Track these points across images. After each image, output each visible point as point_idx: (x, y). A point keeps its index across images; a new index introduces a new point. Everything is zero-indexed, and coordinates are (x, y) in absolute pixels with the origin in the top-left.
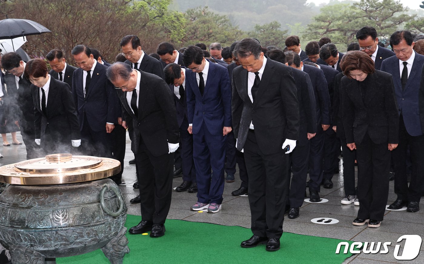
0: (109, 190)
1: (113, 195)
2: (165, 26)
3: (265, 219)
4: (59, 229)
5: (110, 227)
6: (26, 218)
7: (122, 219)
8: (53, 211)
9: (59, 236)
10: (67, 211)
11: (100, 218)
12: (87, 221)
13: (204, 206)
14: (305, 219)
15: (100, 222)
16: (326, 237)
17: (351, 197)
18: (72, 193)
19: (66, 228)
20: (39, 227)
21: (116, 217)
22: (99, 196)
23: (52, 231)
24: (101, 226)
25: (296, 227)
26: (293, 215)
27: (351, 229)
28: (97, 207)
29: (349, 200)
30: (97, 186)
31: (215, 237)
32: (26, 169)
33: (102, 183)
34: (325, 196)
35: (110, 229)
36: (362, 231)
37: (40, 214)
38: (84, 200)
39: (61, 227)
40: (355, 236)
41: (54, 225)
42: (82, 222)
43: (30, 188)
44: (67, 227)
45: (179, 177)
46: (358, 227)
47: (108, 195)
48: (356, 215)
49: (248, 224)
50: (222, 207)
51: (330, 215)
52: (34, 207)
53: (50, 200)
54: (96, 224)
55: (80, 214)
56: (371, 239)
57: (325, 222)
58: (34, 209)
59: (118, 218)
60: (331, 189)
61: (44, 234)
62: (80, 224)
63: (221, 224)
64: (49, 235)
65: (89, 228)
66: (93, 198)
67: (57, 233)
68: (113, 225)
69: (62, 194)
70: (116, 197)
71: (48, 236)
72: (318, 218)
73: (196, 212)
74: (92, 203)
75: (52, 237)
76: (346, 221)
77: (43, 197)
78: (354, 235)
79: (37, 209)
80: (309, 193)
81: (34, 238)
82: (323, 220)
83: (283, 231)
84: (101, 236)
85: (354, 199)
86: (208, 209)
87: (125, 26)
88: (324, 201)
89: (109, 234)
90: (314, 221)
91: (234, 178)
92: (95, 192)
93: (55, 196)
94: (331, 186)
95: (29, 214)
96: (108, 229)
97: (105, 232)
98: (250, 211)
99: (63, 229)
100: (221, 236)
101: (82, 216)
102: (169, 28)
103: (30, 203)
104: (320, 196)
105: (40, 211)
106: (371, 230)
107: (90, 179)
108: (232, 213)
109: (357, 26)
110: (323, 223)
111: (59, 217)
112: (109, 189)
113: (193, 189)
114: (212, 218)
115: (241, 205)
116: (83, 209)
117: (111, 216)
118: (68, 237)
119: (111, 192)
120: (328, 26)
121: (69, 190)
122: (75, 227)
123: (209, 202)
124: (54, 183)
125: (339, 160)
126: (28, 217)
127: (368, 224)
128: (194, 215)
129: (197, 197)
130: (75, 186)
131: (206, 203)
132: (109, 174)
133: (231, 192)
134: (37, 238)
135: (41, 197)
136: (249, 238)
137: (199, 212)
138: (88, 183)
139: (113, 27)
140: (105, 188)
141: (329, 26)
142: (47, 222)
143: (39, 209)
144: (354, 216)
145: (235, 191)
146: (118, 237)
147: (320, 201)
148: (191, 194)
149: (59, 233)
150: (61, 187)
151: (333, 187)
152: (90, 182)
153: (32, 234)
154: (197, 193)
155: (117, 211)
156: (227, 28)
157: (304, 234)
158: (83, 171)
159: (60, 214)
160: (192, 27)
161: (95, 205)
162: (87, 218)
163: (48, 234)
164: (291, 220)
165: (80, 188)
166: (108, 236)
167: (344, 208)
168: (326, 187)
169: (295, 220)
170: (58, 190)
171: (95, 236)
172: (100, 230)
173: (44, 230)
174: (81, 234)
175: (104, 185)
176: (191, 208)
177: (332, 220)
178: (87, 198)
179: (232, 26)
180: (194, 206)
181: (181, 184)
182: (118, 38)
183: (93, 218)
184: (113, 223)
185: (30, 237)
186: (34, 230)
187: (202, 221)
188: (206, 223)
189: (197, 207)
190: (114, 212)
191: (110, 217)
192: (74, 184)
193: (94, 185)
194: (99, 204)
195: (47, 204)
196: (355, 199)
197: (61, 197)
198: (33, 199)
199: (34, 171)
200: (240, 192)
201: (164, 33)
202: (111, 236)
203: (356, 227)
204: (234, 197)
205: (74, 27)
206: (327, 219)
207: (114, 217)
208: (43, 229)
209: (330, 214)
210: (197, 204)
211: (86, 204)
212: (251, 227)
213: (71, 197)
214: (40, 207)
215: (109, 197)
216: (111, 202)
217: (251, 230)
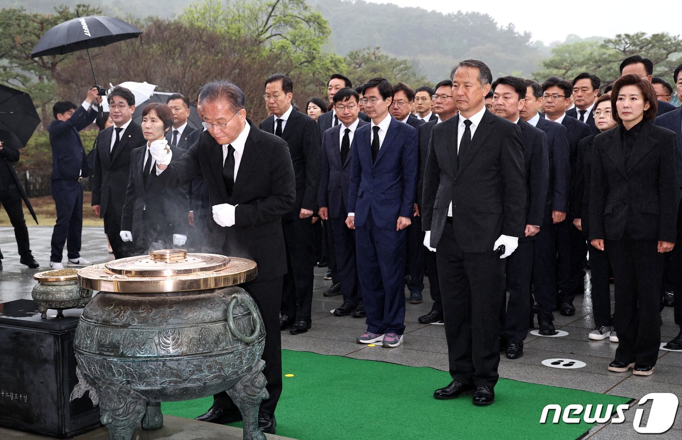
0: (239, 304)
1: (245, 311)
2: (316, 75)
3: (471, 357)
4: (168, 358)
5: (241, 358)
6: (121, 342)
7: (258, 347)
8: (160, 333)
9: (168, 369)
10: (179, 332)
11: (227, 344)
12: (208, 348)
13: (376, 337)
14: (532, 360)
15: (226, 350)
16: (566, 387)
17: (604, 329)
18: (187, 306)
19: (178, 358)
20: (138, 355)
21: (250, 343)
22: (226, 311)
23: (157, 361)
24: (228, 356)
25: (518, 372)
26: (513, 354)
27: (606, 376)
28: (222, 328)
29: (602, 334)
30: (223, 297)
31: (394, 382)
32: (121, 270)
33: (230, 293)
34: (563, 326)
35: (241, 362)
36: (624, 380)
37: (141, 336)
38: (203, 316)
39: (171, 356)
40: (612, 388)
41: (160, 353)
42: (200, 350)
43: (127, 297)
44: (178, 356)
45: (339, 294)
46: (617, 374)
47: (239, 311)
48: (613, 356)
49: (444, 365)
50: (404, 339)
51: (572, 355)
52: (133, 326)
53: (156, 316)
54: (220, 353)
55: (199, 338)
56: (638, 392)
57: (564, 365)
58: (133, 328)
59: (253, 346)
60: (571, 317)
61: (147, 365)
62: (198, 352)
63: (402, 364)
64: (154, 367)
65: (211, 359)
66: (217, 314)
67: (164, 364)
68: (245, 356)
69: (173, 307)
70: (250, 314)
71: (152, 369)
72: (552, 359)
73: (365, 346)
74: (216, 321)
75: (157, 371)
76: (598, 365)
77: (145, 312)
78: (611, 386)
79: (136, 328)
80: (537, 322)
81: (131, 371)
82: (561, 363)
83: (498, 376)
84: (228, 371)
85: (609, 333)
86: (384, 342)
87: (258, 75)
88: (562, 334)
89: (240, 369)
90: (547, 362)
91: (421, 297)
92: (220, 306)
93: (162, 309)
94: (572, 313)
95: (125, 336)
96: (239, 361)
97: (234, 366)
98: (446, 347)
99: (173, 359)
100: (403, 381)
101: (201, 341)
102: (322, 79)
103: (127, 320)
104: (555, 327)
105: (141, 332)
106: (638, 379)
107: (213, 286)
108: (419, 348)
109: (610, 75)
110: (560, 366)
111: (168, 341)
112: (240, 302)
113: (360, 313)
114: (389, 355)
115: (433, 337)
116: (203, 330)
117: (243, 341)
118: (180, 370)
119: (243, 306)
120: (564, 74)
121: (182, 301)
122: (191, 356)
123: (385, 331)
124: (161, 291)
125: (585, 274)
126: (124, 340)
127: (634, 370)
128: (362, 350)
129: (366, 323)
130: (191, 297)
131: (379, 332)
132: (240, 279)
133: (418, 318)
134: (137, 371)
135: (143, 311)
136: (446, 385)
137: (369, 345)
138: (210, 293)
139: (242, 77)
140: (235, 301)
141: (566, 76)
142: (151, 347)
143: (139, 329)
144: (611, 357)
145: (423, 316)
146: (253, 375)
147: (556, 333)
148: (357, 319)
149: (168, 364)
150: (171, 298)
151: (575, 314)
152: (212, 290)
153: (129, 366)
154: (366, 318)
155: (251, 336)
156: (408, 79)
157: (532, 382)
158: (203, 275)
159: (169, 337)
160: (357, 77)
161: (220, 325)
162: (208, 343)
163: (152, 366)
164: (510, 360)
165: (198, 299)
166: (237, 371)
167: (594, 345)
168: (564, 314)
169: (517, 361)
170: (167, 301)
171: (220, 372)
172: (227, 363)
173: (147, 359)
174: (199, 366)
175: (233, 296)
176: (357, 339)
177: (574, 363)
178: (209, 313)
179: (417, 76)
180: (362, 336)
181: (341, 305)
182: (248, 93)
183: (216, 344)
184: (246, 353)
185: (126, 370)
186: (131, 359)
187: (374, 358)
188: (380, 361)
189: (366, 338)
190: (246, 336)
191: (241, 343)
192: (189, 293)
193: (218, 296)
194: (226, 323)
195: (150, 321)
196: (612, 332)
197: (170, 312)
198: (131, 314)
199: (133, 273)
200: (431, 318)
201: (315, 87)
202: (243, 373)
203: (613, 373)
204: (423, 325)
205: (185, 77)
206: (567, 361)
207: (247, 344)
208: (145, 357)
209: (571, 353)
210: (366, 333)
211: (208, 323)
212: (449, 369)
213: (186, 313)
214: (141, 326)
215: (240, 314)
216: (242, 321)
217: (449, 374)
